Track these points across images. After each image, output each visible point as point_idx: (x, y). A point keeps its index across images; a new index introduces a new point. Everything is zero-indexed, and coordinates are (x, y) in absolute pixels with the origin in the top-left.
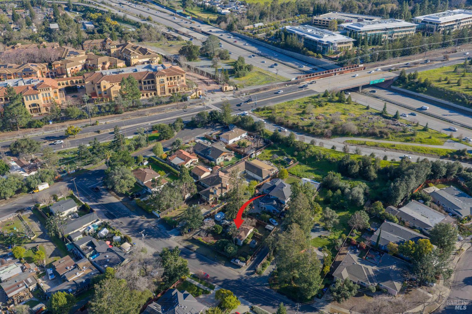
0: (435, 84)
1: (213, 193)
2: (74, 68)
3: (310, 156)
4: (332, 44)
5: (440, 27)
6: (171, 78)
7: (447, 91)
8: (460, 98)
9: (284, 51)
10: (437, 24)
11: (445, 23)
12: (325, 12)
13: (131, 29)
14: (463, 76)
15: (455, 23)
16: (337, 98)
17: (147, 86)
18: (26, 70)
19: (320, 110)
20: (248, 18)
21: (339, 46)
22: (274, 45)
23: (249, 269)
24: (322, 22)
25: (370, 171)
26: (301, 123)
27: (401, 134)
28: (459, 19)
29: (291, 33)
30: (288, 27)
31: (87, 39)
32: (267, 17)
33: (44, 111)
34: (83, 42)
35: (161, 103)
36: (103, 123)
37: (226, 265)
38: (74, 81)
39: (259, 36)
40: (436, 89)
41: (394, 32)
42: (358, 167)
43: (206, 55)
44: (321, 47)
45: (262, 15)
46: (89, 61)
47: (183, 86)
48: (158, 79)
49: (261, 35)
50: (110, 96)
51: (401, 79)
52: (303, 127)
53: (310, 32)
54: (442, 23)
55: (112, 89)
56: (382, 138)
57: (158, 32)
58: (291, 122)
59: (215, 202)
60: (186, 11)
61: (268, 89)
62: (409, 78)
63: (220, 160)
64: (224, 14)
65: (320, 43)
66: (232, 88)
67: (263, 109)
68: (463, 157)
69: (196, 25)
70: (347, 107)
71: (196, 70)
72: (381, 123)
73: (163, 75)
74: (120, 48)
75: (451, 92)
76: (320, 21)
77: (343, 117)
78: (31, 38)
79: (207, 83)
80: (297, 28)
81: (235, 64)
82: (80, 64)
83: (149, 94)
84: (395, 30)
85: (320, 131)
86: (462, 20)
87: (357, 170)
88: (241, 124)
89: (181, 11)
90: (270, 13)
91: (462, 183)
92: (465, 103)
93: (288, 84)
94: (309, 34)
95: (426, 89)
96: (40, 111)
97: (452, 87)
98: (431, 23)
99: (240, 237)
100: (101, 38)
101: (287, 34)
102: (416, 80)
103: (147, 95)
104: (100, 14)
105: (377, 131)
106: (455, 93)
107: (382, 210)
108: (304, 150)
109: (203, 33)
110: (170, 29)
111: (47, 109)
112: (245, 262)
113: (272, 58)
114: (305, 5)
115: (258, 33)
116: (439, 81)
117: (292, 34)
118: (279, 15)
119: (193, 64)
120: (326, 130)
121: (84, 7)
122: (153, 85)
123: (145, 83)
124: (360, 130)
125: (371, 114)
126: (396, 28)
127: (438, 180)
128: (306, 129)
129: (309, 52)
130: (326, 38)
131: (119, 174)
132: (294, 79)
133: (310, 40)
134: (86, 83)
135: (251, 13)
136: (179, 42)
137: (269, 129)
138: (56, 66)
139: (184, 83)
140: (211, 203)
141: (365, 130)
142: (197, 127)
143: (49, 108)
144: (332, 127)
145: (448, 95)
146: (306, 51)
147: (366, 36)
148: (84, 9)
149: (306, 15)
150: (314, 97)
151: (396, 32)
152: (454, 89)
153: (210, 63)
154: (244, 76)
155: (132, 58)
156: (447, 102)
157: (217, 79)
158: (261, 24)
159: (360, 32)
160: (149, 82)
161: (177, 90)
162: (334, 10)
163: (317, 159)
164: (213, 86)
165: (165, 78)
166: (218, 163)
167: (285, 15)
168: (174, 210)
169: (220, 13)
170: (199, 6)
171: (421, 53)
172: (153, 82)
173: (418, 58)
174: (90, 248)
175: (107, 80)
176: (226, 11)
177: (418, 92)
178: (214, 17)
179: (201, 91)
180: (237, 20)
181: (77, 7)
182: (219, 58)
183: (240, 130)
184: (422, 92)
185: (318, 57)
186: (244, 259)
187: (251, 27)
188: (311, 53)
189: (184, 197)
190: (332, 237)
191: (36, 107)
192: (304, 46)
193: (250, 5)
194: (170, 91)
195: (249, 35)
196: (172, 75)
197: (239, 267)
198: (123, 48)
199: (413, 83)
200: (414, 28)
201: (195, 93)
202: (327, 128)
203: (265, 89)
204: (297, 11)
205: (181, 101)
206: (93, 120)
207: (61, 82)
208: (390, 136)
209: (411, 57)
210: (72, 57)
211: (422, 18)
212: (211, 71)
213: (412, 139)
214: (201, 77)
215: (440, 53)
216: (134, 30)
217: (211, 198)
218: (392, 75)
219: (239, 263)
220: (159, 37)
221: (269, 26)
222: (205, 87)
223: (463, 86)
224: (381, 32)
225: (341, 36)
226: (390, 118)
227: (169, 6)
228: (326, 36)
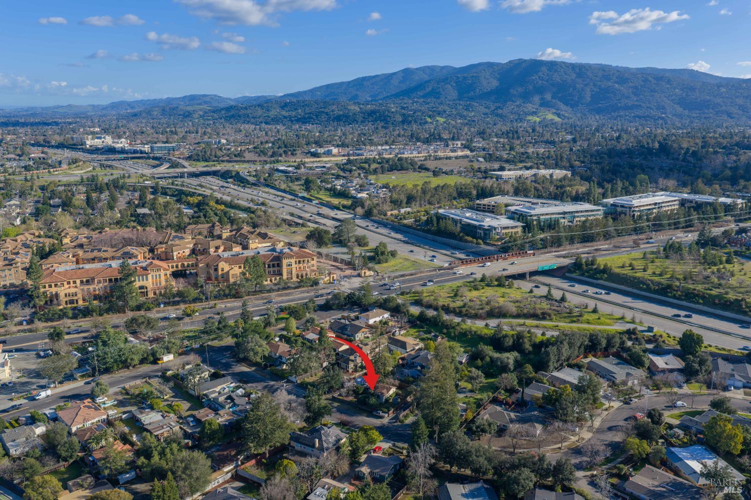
0: (617, 271)
1: (353, 361)
2: (181, 252)
3: (460, 333)
4: (495, 229)
5: (634, 211)
6: (299, 262)
7: (630, 277)
8: (644, 283)
9: (437, 238)
10: (630, 208)
11: (640, 206)
12: (492, 195)
13: (243, 215)
14: (653, 262)
15: (654, 207)
16: (496, 283)
17: (271, 269)
18: (125, 253)
19: (475, 294)
20: (391, 202)
21: (504, 231)
22: (424, 231)
23: (391, 419)
24: (487, 207)
25: (524, 343)
26: (452, 305)
27: (566, 315)
28: (657, 202)
29: (444, 217)
30: (441, 211)
31: (189, 224)
32: (416, 202)
33: (151, 295)
34: (185, 227)
35: (289, 288)
36: (223, 306)
37: (368, 416)
38: (186, 264)
39: (405, 222)
40: (618, 275)
41: (574, 217)
42: (511, 340)
43: (339, 240)
44: (482, 232)
45: (410, 199)
46: (199, 246)
47: (314, 271)
48: (285, 262)
49: (409, 221)
50: (228, 280)
51: (577, 266)
52: (454, 308)
53: (469, 216)
54: (637, 207)
55: (231, 273)
56: (544, 319)
57: (277, 217)
58: (441, 303)
59: (355, 371)
60: (311, 195)
61: (415, 274)
62: (587, 265)
63: (359, 336)
64: (360, 198)
65: (480, 227)
66: (372, 273)
67: (408, 293)
68: (633, 337)
69: (325, 211)
70: (508, 291)
71: (327, 256)
72: (545, 306)
73: (291, 257)
74: (234, 233)
75: (635, 278)
76: (484, 205)
77: (502, 299)
78: (118, 223)
79: (341, 269)
80: (453, 211)
81: (376, 250)
82: (187, 248)
83: (273, 279)
84: (576, 214)
85: (473, 312)
86: (662, 203)
87: (511, 343)
88: (383, 305)
89: (305, 195)
90: (421, 197)
91: (625, 355)
92: (651, 289)
93: (439, 270)
94: (467, 218)
95: (606, 276)
96: (147, 295)
97: (636, 273)
98: (622, 206)
99: (382, 394)
100: (208, 222)
101: (439, 217)
102: (595, 267)
103: (271, 281)
104: (200, 198)
105: (539, 312)
106: (639, 278)
107: (531, 373)
108: (453, 328)
109: (334, 219)
110: (292, 215)
111: (155, 294)
112: (388, 413)
113: (422, 245)
114: (466, 188)
115: (405, 219)
116: (623, 267)
117: (446, 219)
118: (432, 199)
119: (324, 250)
120: (481, 311)
121: (177, 190)
122: (278, 268)
123: (269, 267)
124: (519, 312)
125: (535, 296)
126: (577, 212)
127: (599, 353)
128: (457, 310)
129: (466, 237)
130: (488, 221)
131: (252, 342)
132: (446, 265)
133: (469, 225)
134: (200, 265)
135: (395, 196)
136: (304, 229)
137: (415, 310)
138: (160, 250)
139: (315, 268)
140: (350, 371)
141: (525, 311)
142: (333, 309)
143: (157, 292)
144: (487, 308)
145: (631, 281)
146: (463, 237)
147: (539, 221)
148: (176, 193)
149: (467, 199)
150: (469, 282)
151: (578, 217)
152: (639, 275)
153: (345, 250)
154: (386, 262)
155: (251, 242)
156: (630, 289)
157: (354, 265)
158: (408, 209)
159: (531, 216)
160: (274, 266)
161: (306, 275)
162: (503, 193)
163: (468, 335)
164: (348, 272)
165: (293, 261)
166: (357, 339)
167: (440, 199)
168: (312, 376)
169: (355, 198)
170: (327, 189)
171: (607, 239)
172: (279, 265)
173: (603, 245)
174: (229, 401)
175: (226, 262)
176: (363, 195)
177: (597, 279)
178: (348, 202)
179: (335, 276)
180: (378, 204)
181: (168, 190)
182: (356, 243)
183: (381, 310)
184: (601, 279)
185: (478, 244)
186: (386, 410)
187: (395, 212)
188: (470, 239)
189: (322, 365)
190: (479, 397)
191: (143, 290)
192: (461, 232)
193: (394, 187)
194: (298, 277)
195: (392, 221)
196: (301, 258)
197: (381, 417)
198: (236, 233)
199: (591, 270)
200: (601, 213)
201: (328, 278)
202: (482, 309)
203: (412, 275)
204: (455, 194)
205: (312, 286)
206: (212, 303)
207: (170, 265)
208: (554, 317)
209: (595, 243)
210: (177, 242)
211: (611, 201)
212: (346, 257)
213: (578, 320)
214: (334, 264)
215: (630, 239)
216: (245, 215)
217: (351, 365)
218: (567, 262)
219: (381, 414)
220: (278, 223)
221: (418, 212)
222: (339, 272)
223: (650, 271)
224: (557, 216)
225: (508, 220)
226: (556, 301)
227: (288, 189)
228: (488, 220)
